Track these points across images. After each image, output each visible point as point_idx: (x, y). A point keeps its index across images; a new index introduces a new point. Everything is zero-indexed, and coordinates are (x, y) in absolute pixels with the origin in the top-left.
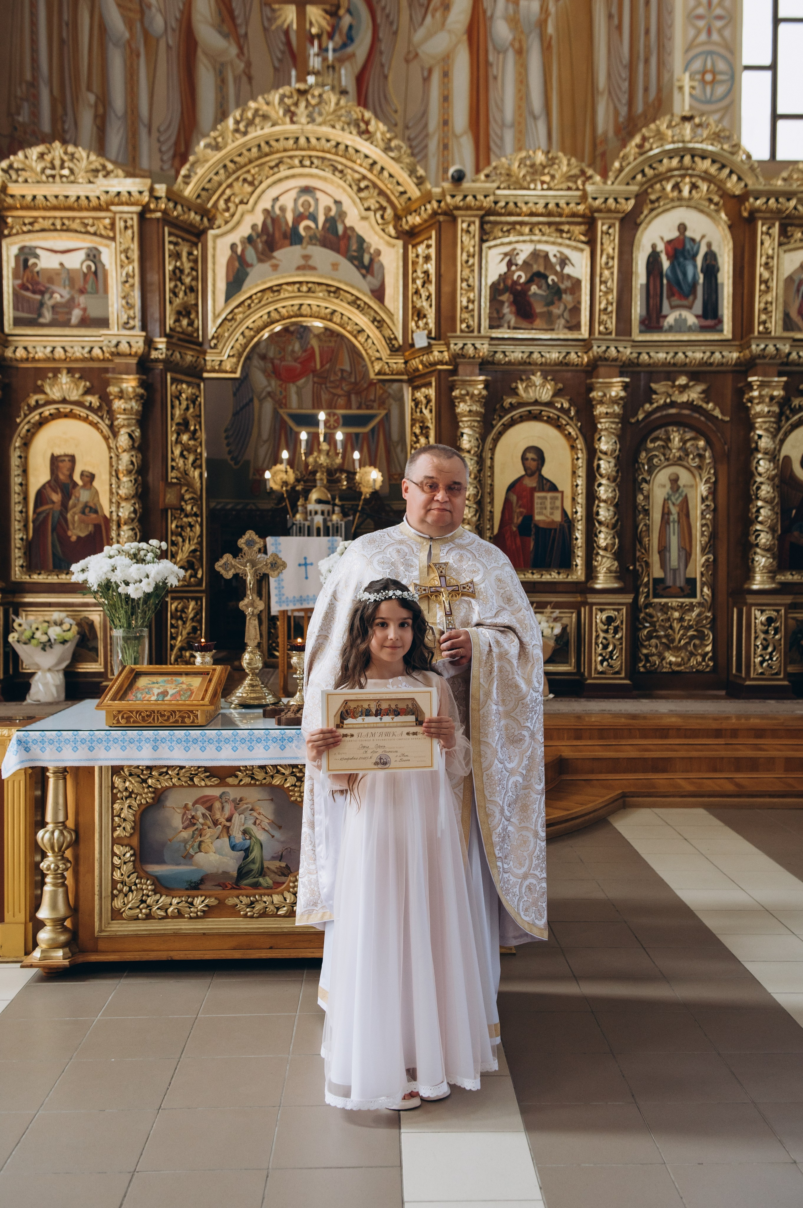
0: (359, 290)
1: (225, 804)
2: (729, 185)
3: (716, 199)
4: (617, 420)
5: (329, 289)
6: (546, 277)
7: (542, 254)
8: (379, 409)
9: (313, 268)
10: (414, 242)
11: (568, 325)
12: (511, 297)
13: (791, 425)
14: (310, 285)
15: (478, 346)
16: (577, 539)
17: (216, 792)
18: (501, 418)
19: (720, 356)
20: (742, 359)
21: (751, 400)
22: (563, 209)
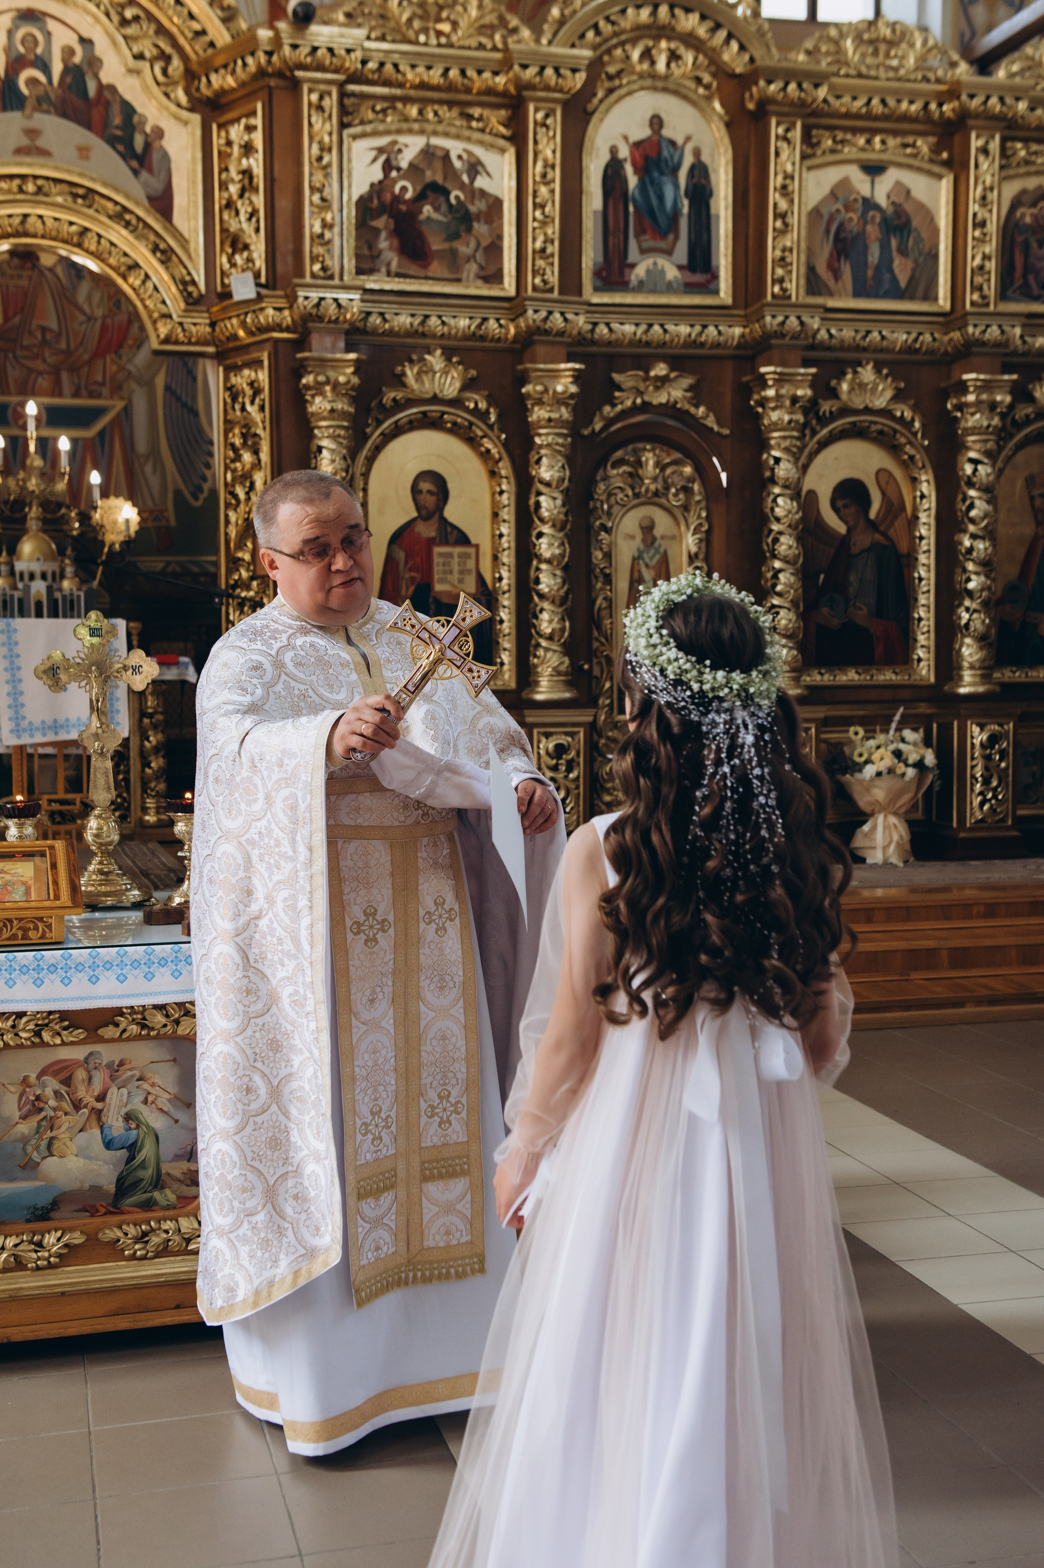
0: (127, 196)
1: (93, 1073)
2: (726, 57)
3: (707, 78)
4: (565, 431)
5: (75, 190)
6: (447, 193)
7: (440, 153)
8: (111, 398)
9: (45, 153)
10: (222, 119)
11: (482, 274)
12: (391, 221)
13: (818, 442)
14: (40, 182)
15: (343, 303)
16: (502, 621)
17: (78, 1053)
18: (379, 423)
19: (715, 333)
20: (748, 337)
21: (763, 402)
22: (471, 79)
